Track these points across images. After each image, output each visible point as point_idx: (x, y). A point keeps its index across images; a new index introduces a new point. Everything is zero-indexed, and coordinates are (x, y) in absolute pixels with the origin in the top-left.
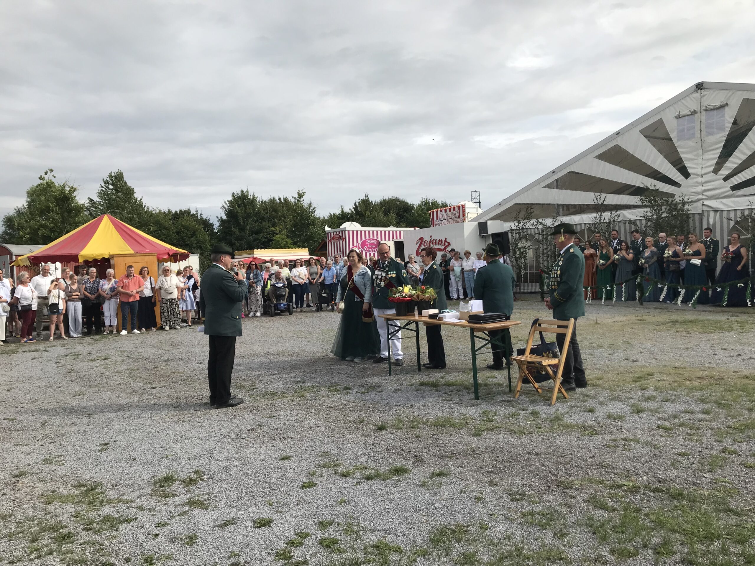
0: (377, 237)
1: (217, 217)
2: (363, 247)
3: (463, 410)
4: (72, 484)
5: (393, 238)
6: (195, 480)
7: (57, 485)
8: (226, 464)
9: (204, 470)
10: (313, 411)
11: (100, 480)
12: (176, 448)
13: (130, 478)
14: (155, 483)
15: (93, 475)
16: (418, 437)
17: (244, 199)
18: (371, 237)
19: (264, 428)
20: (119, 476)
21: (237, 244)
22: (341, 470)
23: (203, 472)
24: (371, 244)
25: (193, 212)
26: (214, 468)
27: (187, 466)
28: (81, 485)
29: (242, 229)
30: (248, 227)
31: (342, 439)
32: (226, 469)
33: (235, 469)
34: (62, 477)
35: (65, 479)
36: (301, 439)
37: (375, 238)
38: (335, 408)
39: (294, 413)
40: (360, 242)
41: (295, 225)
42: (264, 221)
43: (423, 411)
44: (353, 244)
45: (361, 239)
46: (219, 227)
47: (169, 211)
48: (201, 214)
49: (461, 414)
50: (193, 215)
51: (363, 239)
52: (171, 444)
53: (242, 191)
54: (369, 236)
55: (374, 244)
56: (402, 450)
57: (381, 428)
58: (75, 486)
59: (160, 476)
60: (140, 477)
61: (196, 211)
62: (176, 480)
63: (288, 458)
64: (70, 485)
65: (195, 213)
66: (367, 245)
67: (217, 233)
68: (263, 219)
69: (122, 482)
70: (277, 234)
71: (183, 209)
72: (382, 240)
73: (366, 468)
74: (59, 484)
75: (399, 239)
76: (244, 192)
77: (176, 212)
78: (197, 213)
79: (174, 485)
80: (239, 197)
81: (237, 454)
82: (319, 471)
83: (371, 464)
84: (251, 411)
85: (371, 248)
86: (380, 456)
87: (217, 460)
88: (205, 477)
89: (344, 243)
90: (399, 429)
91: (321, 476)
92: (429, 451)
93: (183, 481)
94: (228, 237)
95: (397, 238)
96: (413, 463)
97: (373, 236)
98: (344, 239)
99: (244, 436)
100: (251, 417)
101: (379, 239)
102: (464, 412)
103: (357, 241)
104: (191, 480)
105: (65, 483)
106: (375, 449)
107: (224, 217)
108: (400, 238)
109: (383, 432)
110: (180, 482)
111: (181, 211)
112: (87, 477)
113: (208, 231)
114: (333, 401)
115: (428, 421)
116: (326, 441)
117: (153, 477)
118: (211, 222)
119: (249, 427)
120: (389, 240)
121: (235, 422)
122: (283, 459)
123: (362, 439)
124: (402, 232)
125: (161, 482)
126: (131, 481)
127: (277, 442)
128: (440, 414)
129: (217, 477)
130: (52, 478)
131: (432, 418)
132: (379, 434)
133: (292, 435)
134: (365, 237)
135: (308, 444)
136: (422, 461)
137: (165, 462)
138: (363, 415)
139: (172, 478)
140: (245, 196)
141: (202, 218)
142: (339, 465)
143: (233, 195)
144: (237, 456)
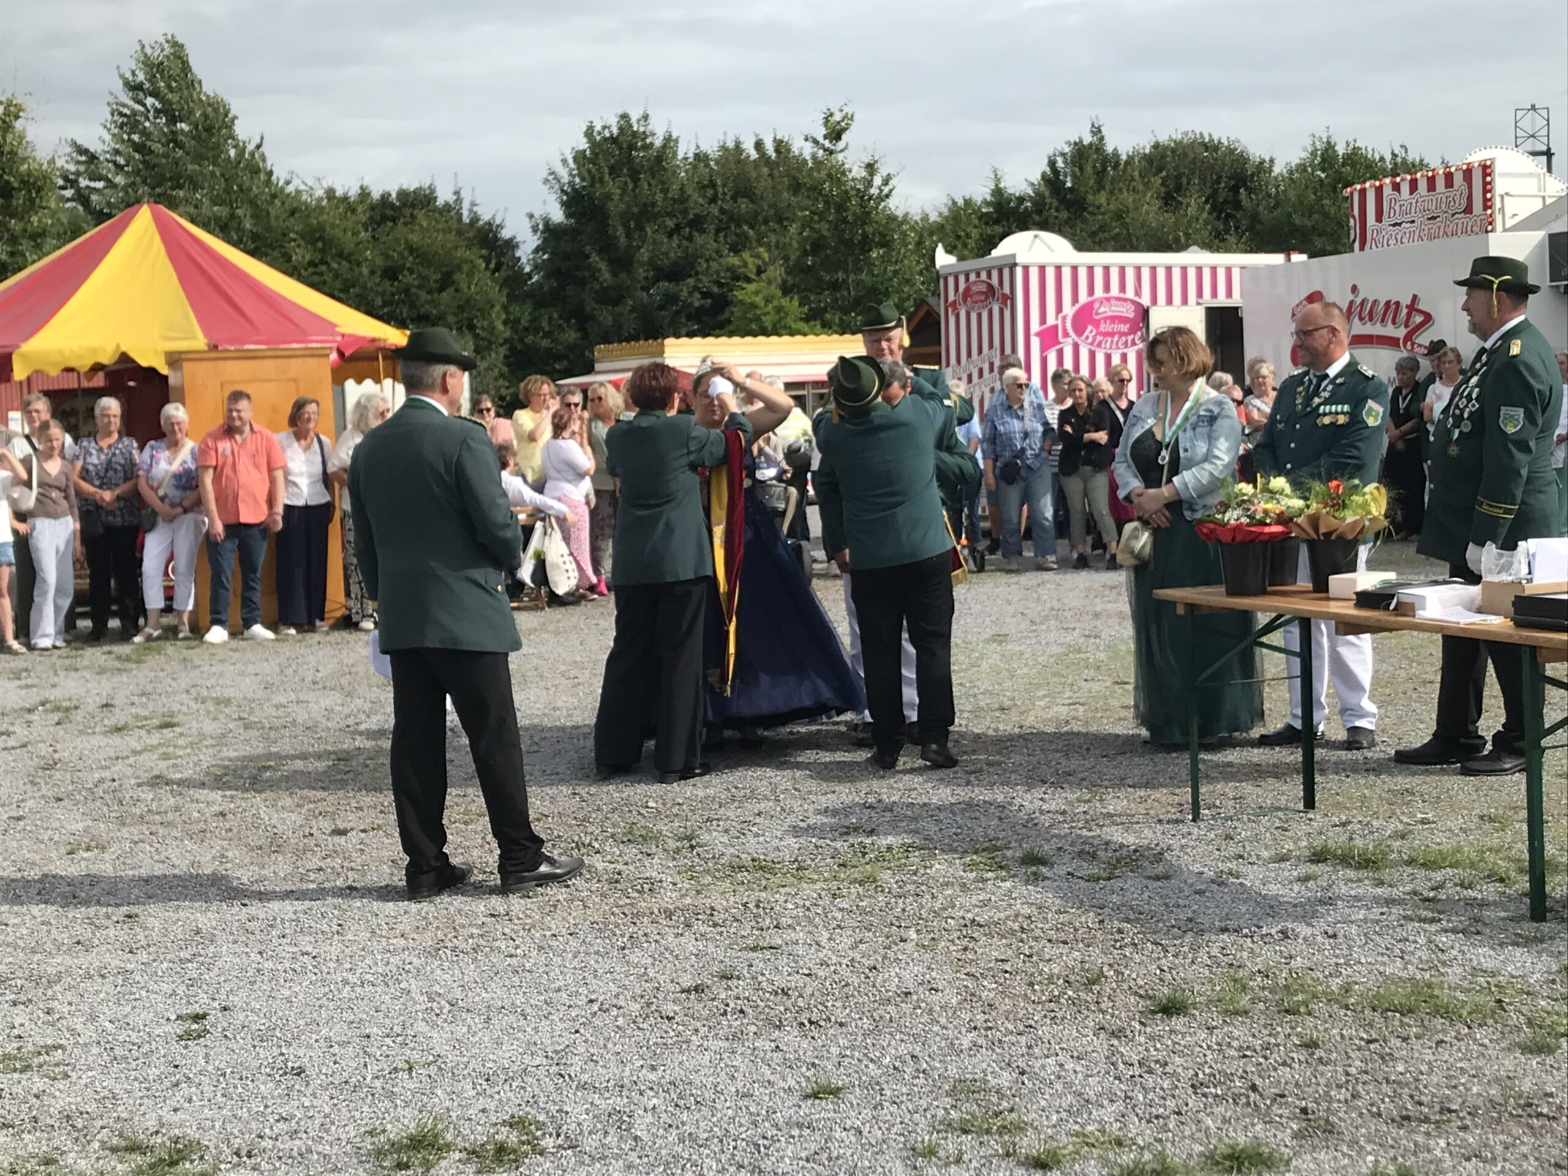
0: (1138, 293)
1: (531, 216)
2: (1079, 331)
3: (1484, 956)
4: (102, 1142)
5: (1200, 294)
6: (515, 1151)
7: (56, 1143)
8: (620, 1102)
9: (542, 1118)
10: (912, 934)
11: (192, 1133)
12: (440, 1041)
13: (293, 1134)
14: (380, 1153)
15: (169, 1117)
16: (1311, 1045)
17: (632, 147)
18: (1115, 291)
19: (741, 986)
20: (253, 1125)
21: (606, 317)
22: (1029, 1144)
23: (540, 1126)
24: (1113, 319)
25: (444, 196)
26: (578, 1113)
27: (482, 1102)
28: (134, 1148)
29: (622, 262)
30: (644, 254)
31: (1023, 1040)
32: (620, 1120)
33: (649, 1118)
34: (68, 1117)
35: (79, 1123)
36: (876, 1031)
37: (1130, 293)
38: (990, 928)
39: (845, 941)
40: (1069, 310)
41: (817, 246)
42: (702, 231)
43: (1328, 958)
44: (1043, 320)
45: (1075, 299)
46: (537, 250)
47: (364, 194)
48: (473, 204)
49: (1476, 971)
50: (447, 207)
51: (1083, 297)
52: (421, 1027)
53: (625, 117)
54: (1107, 288)
55: (1122, 320)
56: (1254, 1088)
57: (1170, 1008)
58: (114, 1150)
59: (393, 1132)
60: (327, 1131)
61: (457, 193)
62: (448, 1147)
63: (836, 1092)
64: (96, 1145)
65: (451, 199)
66: (1096, 324)
67: (529, 276)
68: (698, 223)
69: (267, 1144)
70: (749, 280)
71: (411, 184)
72: (1154, 301)
73: (1119, 1143)
74: (63, 1140)
75: (1222, 301)
76: (634, 121)
77: (385, 197)
78: (459, 200)
79: (443, 1163)
80: (613, 140)
81: (653, 1068)
82: (950, 1144)
83: (1139, 1131)
84: (688, 926)
85: (1111, 334)
86: (1171, 1104)
87: (583, 1086)
88: (548, 1142)
89: (1007, 313)
90: (1237, 1013)
91: (958, 1161)
92: (1355, 1096)
93: (474, 1153)
94: (570, 290)
95: (1214, 294)
96: (1296, 1136)
97: (1123, 288)
98: (1009, 299)
99: (670, 1008)
100: (689, 943)
101: (1145, 300)
102: (1488, 964)
103: (1059, 308)
104: (501, 1150)
105: (82, 1137)
106: (1150, 1081)
107: (558, 215)
108: (1229, 294)
109: (1178, 1022)
110: (464, 1155)
111: (403, 194)
112: (152, 1123)
113: (498, 268)
114: (985, 904)
115: (1347, 989)
116: (966, 1041)
117: (371, 1133)
118: (506, 234)
119: (687, 981)
120: (1185, 301)
121: (634, 959)
122: (815, 1095)
123: (1100, 1044)
124: (1236, 274)
125: (398, 1152)
126: (297, 1142)
127: (790, 1037)
128: (1394, 968)
129: (590, 1143)
130: (35, 1120)
131: (1364, 980)
132: (1160, 1026)
133: (840, 1015)
134: (1091, 290)
135: (903, 1050)
136: (1329, 1129)
137: (405, 1084)
138: (1097, 958)
139: (436, 1136)
140: (635, 134)
141: (475, 219)
142: (1019, 1128)
143: (589, 133)
144: (652, 1076)
